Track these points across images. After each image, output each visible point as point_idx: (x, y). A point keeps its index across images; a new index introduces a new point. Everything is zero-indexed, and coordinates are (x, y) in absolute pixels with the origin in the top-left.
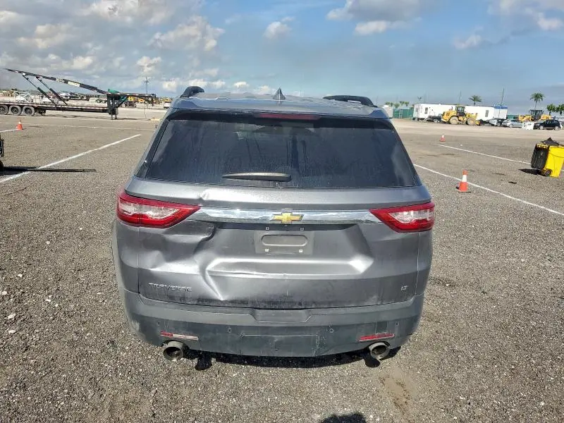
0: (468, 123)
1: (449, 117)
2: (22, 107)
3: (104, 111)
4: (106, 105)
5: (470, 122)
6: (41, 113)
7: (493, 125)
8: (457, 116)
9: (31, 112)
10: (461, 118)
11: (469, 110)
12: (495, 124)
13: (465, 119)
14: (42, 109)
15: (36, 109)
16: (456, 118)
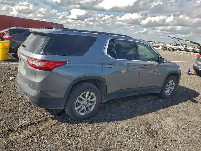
2: (169, 48)
3: (197, 52)
4: (199, 50)
6: (175, 51)
9: (171, 51)
14: (176, 50)
15: (173, 49)
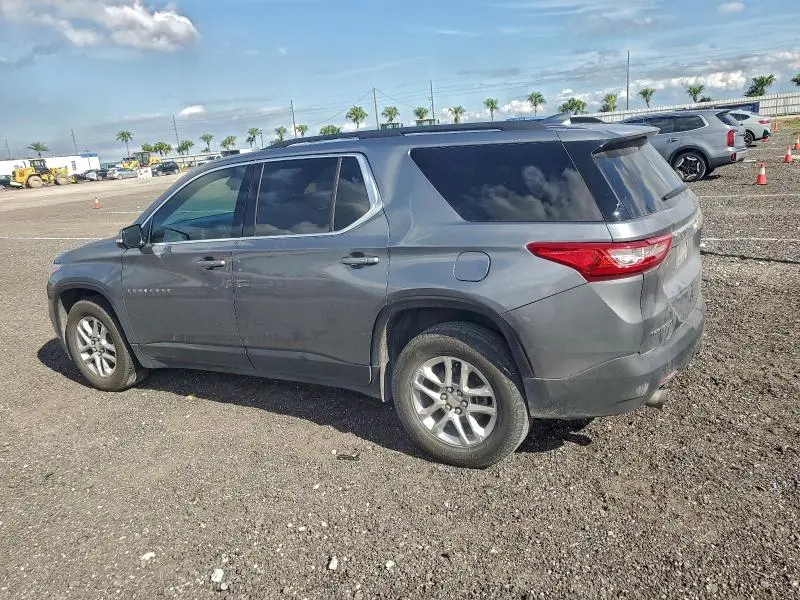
0: (59, 181)
1: (26, 177)
5: (61, 180)
7: (92, 180)
8: (39, 175)
10: (45, 177)
11: (51, 163)
12: (95, 178)
13: (52, 178)
16: (37, 178)
